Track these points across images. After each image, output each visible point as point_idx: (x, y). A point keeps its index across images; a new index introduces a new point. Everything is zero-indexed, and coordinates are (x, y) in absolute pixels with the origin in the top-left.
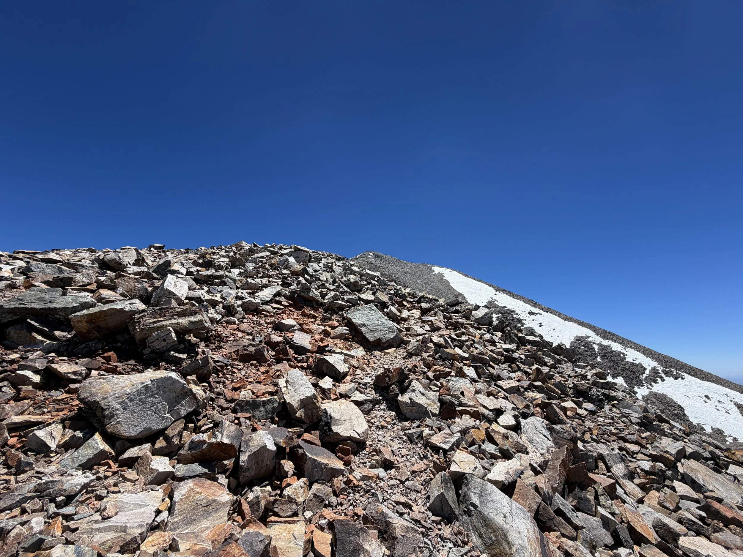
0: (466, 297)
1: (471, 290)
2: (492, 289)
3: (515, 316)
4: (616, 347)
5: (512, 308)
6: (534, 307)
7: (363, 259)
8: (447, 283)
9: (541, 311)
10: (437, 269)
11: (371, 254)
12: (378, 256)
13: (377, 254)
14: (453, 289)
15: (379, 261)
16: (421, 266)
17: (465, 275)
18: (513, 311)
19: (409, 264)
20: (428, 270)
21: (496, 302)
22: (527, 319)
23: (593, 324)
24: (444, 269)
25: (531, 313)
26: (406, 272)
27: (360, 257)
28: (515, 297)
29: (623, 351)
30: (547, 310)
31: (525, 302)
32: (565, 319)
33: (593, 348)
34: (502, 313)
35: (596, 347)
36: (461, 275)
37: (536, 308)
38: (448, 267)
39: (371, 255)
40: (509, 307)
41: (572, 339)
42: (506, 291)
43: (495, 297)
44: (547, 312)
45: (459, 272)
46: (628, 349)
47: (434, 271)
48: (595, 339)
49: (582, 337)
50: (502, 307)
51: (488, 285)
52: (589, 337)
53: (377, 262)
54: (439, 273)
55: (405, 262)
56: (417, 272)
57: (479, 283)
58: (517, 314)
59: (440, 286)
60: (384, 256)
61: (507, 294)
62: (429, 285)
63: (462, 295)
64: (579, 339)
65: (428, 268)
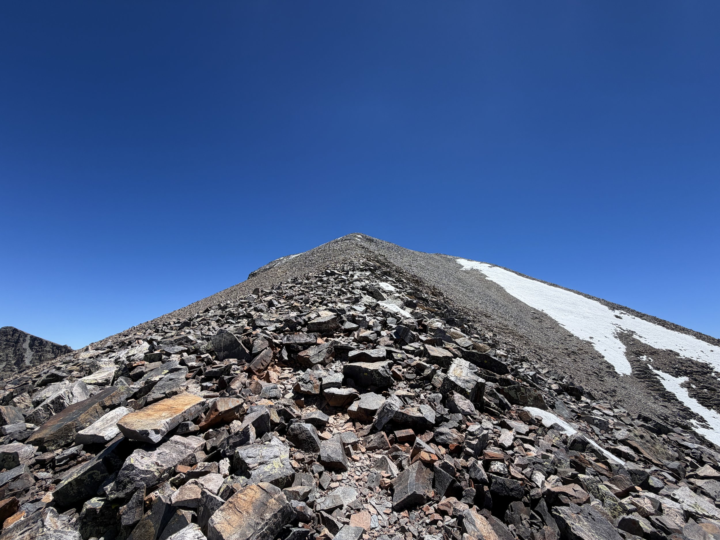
0: (560, 321)
2: (595, 303)
7: (348, 241)
10: (466, 264)
11: (359, 236)
12: (371, 241)
13: (368, 237)
14: (517, 301)
16: (438, 257)
17: (520, 274)
19: (417, 253)
20: (451, 265)
24: (477, 263)
36: (513, 274)
38: (482, 261)
39: (359, 238)
43: (623, 325)
45: (505, 269)
47: (461, 266)
51: (579, 293)
54: (472, 269)
55: (412, 251)
60: (378, 239)
62: (473, 291)
63: (546, 315)
65: (449, 260)
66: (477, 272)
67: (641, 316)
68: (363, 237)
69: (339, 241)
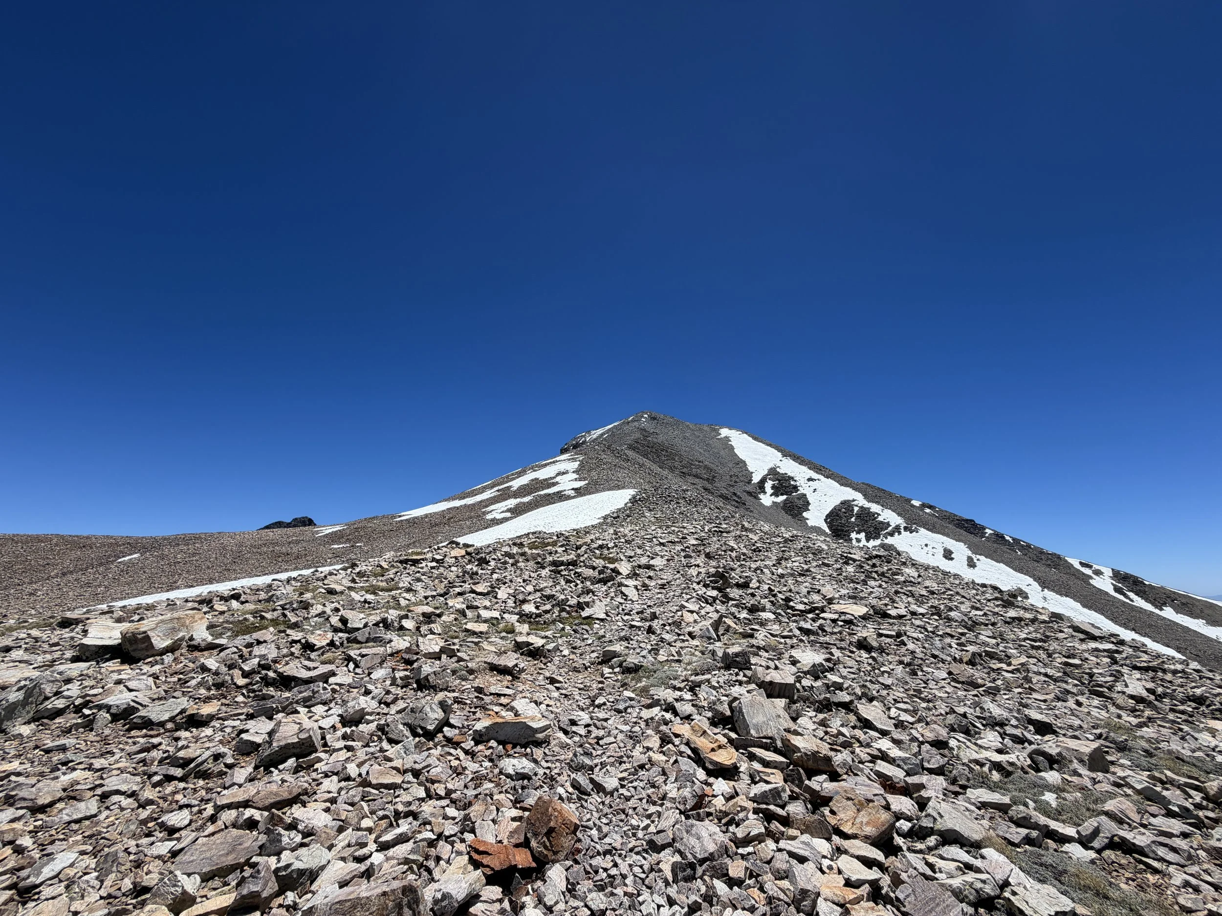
1: (755, 456)
2: (779, 454)
3: (792, 483)
4: (875, 508)
5: (792, 475)
6: (817, 472)
7: (636, 422)
8: (732, 448)
9: (822, 477)
10: (724, 432)
12: (655, 419)
14: (735, 456)
15: (655, 424)
16: (706, 428)
17: (755, 439)
18: (792, 478)
20: (713, 433)
21: (778, 470)
22: (804, 485)
24: (733, 431)
25: (810, 479)
27: (632, 422)
28: (802, 463)
29: (880, 512)
31: (810, 468)
32: (841, 484)
33: (853, 510)
34: (779, 480)
35: (856, 509)
36: (751, 440)
37: (819, 474)
38: (737, 428)
39: (645, 418)
40: (789, 474)
41: (838, 502)
42: (794, 456)
43: (779, 464)
44: (827, 477)
45: (749, 435)
46: (886, 510)
47: (720, 434)
48: (860, 500)
49: (848, 501)
50: (782, 474)
51: (777, 450)
52: (854, 500)
54: (726, 437)
55: (688, 423)
56: (699, 437)
57: (769, 448)
58: (795, 481)
59: (722, 453)
60: (662, 417)
63: (744, 461)
64: (844, 503)
65: (715, 430)
66: (727, 439)
67: (796, 459)
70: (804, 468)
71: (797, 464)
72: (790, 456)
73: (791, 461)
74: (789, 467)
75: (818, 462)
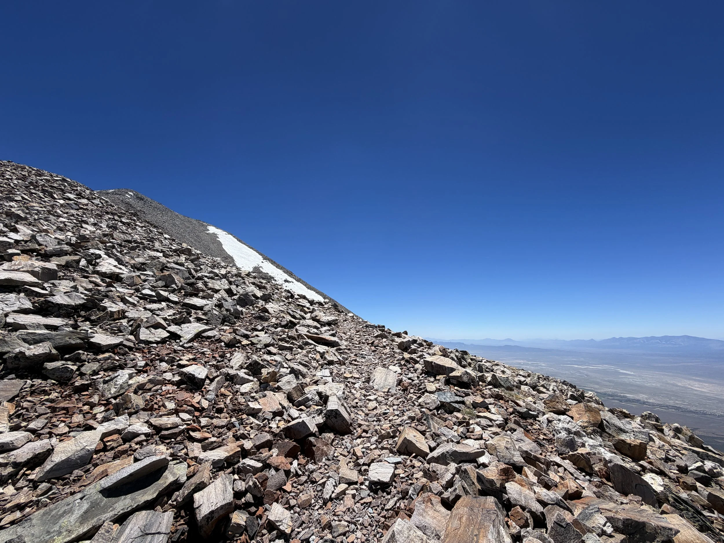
0: (236, 260)
1: (241, 255)
2: (260, 257)
5: (272, 275)
6: (290, 276)
7: (118, 196)
8: (220, 244)
9: (294, 281)
10: (212, 229)
11: (131, 193)
12: (141, 199)
13: (139, 196)
14: (224, 250)
15: (141, 203)
16: (195, 222)
17: (240, 241)
18: (273, 278)
19: (180, 216)
20: (202, 228)
21: (261, 269)
23: (325, 293)
24: (220, 230)
25: (286, 281)
26: (174, 225)
27: (113, 193)
28: (278, 266)
30: (298, 280)
31: (284, 272)
32: (308, 288)
36: (236, 240)
37: (291, 277)
38: (224, 229)
39: (129, 195)
40: (270, 274)
42: (272, 261)
43: (261, 265)
44: (298, 281)
45: (234, 237)
47: (208, 230)
50: (265, 273)
51: (258, 253)
53: (138, 205)
54: (213, 233)
55: (177, 213)
56: (189, 227)
57: (251, 250)
58: (275, 280)
59: (211, 246)
60: (149, 199)
61: (272, 263)
63: (232, 258)
65: (203, 225)
66: (215, 236)
67: (273, 263)
68: (134, 194)
69: (109, 194)
70: (280, 272)
71: (275, 267)
72: (269, 260)
73: (270, 264)
74: (268, 268)
75: (290, 269)
